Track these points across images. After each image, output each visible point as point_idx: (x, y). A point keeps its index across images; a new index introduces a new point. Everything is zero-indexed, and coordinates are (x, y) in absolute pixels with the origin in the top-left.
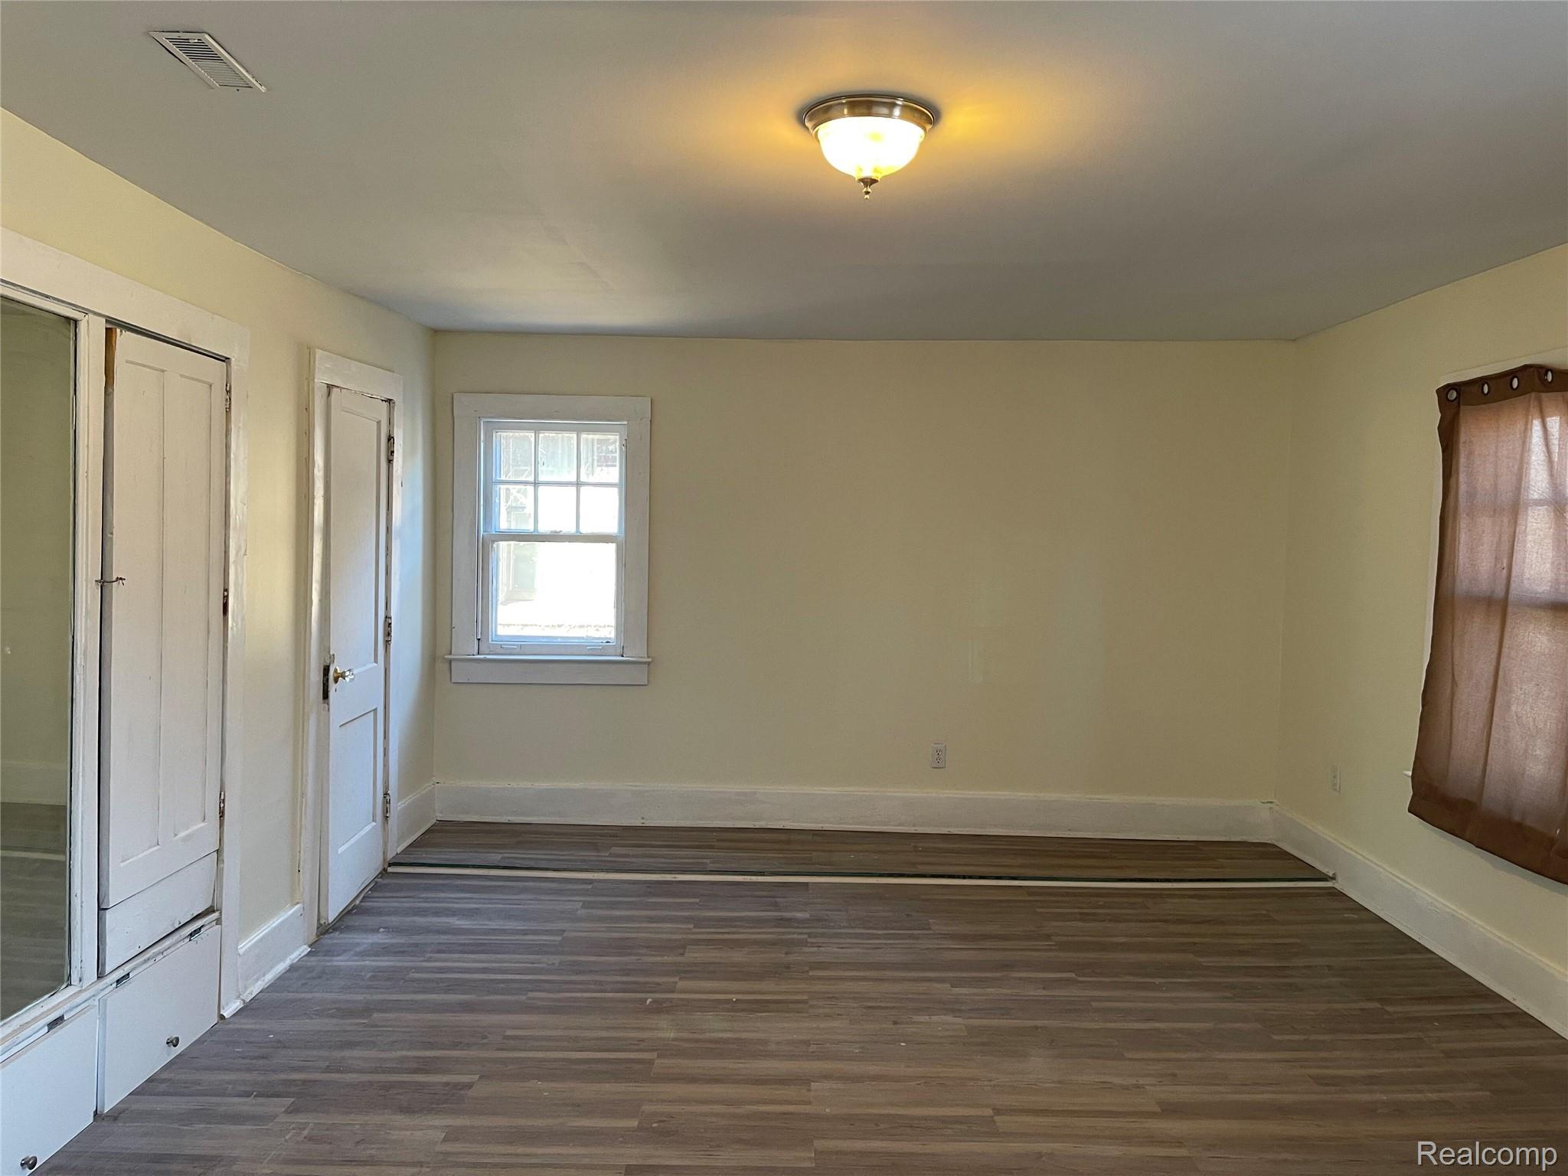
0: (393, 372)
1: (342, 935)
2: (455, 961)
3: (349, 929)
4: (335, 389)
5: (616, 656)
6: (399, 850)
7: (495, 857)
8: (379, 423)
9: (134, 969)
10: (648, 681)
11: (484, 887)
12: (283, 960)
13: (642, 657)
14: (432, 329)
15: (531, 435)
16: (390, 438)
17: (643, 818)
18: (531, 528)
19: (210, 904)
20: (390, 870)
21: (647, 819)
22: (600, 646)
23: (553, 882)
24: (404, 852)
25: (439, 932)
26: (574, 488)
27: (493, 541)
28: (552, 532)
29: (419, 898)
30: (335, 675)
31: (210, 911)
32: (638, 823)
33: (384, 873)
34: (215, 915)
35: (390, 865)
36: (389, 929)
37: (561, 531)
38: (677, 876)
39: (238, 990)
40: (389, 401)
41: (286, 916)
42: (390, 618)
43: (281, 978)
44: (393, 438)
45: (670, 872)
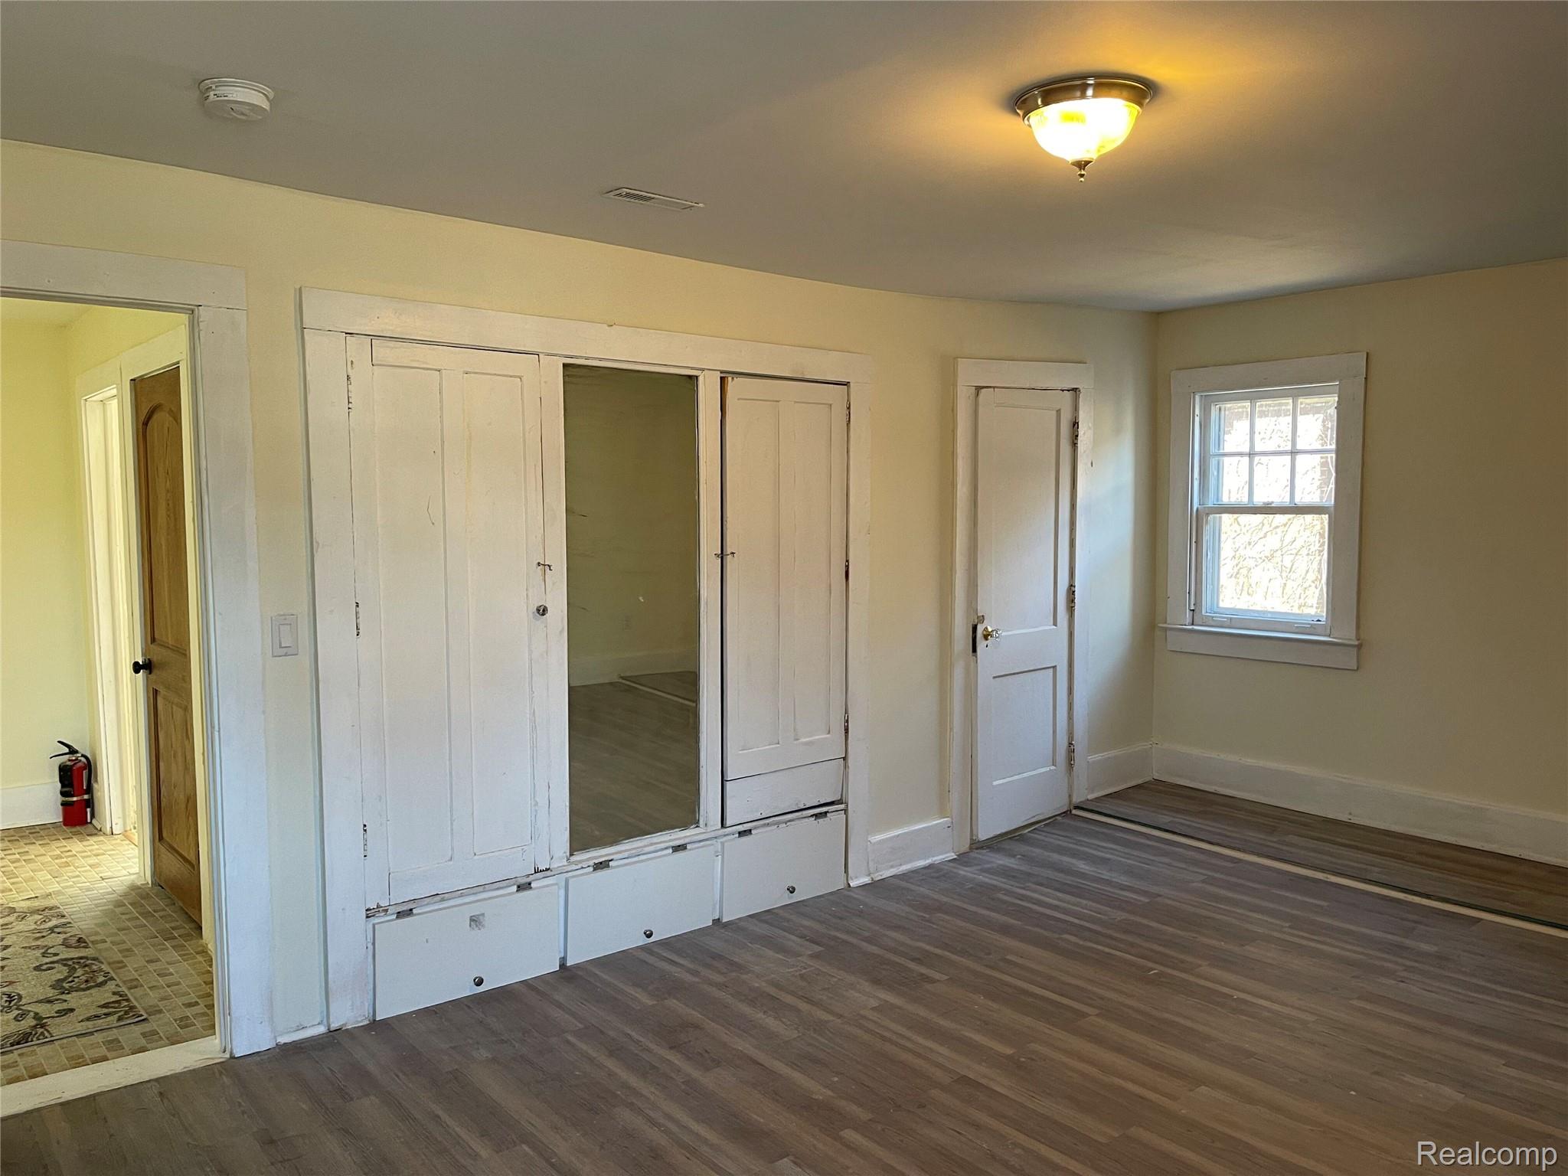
0: (1085, 363)
1: (989, 854)
2: (1042, 895)
3: (998, 850)
4: (984, 390)
5: (1325, 636)
6: (1091, 797)
7: (1164, 819)
8: (1058, 411)
9: (755, 828)
10: (1358, 668)
11: (1137, 843)
12: (925, 858)
13: (1350, 639)
14: (1152, 313)
15: (1247, 404)
16: (1075, 424)
17: (1350, 814)
18: (1245, 500)
19: (840, 798)
20: (1074, 812)
21: (1354, 816)
22: (1309, 624)
23: (1203, 853)
24: (1097, 799)
25: (1061, 871)
26: (1289, 458)
27: (1208, 514)
28: (1264, 503)
29: (1074, 839)
30: (985, 633)
31: (839, 802)
32: (1344, 817)
33: (1066, 814)
34: (842, 806)
35: (1077, 808)
36: (1025, 857)
37: (1273, 502)
38: (1329, 876)
39: (869, 869)
40: (1075, 390)
41: (930, 824)
42: (1075, 587)
43: (915, 872)
44: (1078, 423)
45: (1323, 870)
